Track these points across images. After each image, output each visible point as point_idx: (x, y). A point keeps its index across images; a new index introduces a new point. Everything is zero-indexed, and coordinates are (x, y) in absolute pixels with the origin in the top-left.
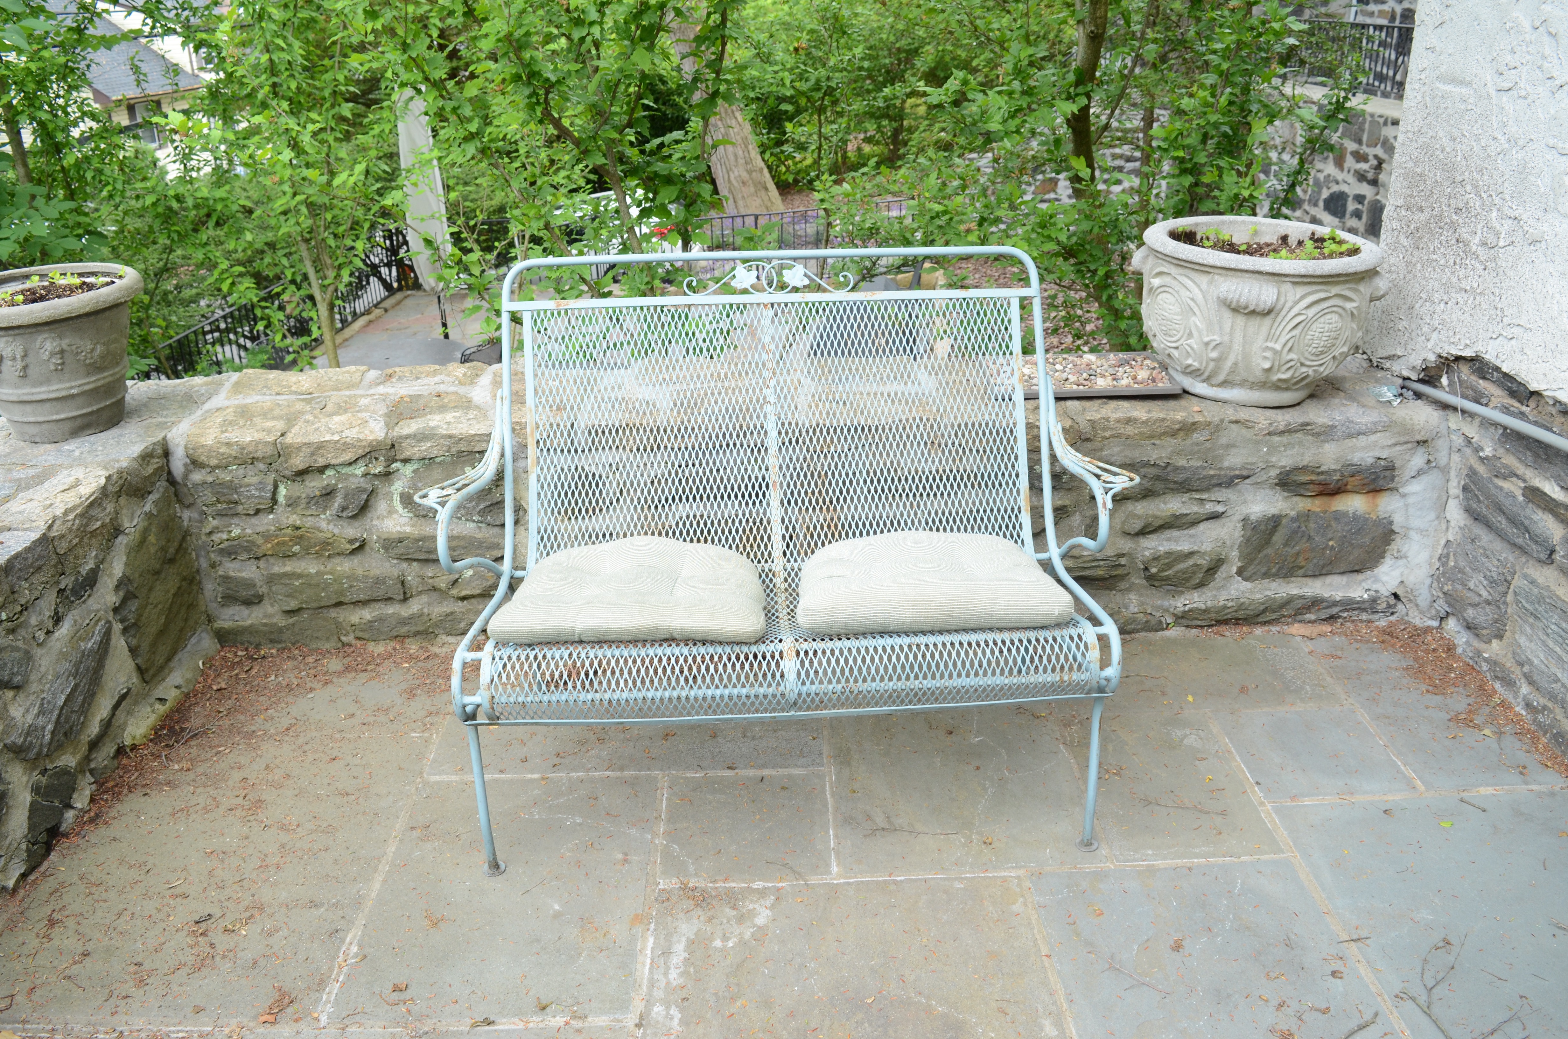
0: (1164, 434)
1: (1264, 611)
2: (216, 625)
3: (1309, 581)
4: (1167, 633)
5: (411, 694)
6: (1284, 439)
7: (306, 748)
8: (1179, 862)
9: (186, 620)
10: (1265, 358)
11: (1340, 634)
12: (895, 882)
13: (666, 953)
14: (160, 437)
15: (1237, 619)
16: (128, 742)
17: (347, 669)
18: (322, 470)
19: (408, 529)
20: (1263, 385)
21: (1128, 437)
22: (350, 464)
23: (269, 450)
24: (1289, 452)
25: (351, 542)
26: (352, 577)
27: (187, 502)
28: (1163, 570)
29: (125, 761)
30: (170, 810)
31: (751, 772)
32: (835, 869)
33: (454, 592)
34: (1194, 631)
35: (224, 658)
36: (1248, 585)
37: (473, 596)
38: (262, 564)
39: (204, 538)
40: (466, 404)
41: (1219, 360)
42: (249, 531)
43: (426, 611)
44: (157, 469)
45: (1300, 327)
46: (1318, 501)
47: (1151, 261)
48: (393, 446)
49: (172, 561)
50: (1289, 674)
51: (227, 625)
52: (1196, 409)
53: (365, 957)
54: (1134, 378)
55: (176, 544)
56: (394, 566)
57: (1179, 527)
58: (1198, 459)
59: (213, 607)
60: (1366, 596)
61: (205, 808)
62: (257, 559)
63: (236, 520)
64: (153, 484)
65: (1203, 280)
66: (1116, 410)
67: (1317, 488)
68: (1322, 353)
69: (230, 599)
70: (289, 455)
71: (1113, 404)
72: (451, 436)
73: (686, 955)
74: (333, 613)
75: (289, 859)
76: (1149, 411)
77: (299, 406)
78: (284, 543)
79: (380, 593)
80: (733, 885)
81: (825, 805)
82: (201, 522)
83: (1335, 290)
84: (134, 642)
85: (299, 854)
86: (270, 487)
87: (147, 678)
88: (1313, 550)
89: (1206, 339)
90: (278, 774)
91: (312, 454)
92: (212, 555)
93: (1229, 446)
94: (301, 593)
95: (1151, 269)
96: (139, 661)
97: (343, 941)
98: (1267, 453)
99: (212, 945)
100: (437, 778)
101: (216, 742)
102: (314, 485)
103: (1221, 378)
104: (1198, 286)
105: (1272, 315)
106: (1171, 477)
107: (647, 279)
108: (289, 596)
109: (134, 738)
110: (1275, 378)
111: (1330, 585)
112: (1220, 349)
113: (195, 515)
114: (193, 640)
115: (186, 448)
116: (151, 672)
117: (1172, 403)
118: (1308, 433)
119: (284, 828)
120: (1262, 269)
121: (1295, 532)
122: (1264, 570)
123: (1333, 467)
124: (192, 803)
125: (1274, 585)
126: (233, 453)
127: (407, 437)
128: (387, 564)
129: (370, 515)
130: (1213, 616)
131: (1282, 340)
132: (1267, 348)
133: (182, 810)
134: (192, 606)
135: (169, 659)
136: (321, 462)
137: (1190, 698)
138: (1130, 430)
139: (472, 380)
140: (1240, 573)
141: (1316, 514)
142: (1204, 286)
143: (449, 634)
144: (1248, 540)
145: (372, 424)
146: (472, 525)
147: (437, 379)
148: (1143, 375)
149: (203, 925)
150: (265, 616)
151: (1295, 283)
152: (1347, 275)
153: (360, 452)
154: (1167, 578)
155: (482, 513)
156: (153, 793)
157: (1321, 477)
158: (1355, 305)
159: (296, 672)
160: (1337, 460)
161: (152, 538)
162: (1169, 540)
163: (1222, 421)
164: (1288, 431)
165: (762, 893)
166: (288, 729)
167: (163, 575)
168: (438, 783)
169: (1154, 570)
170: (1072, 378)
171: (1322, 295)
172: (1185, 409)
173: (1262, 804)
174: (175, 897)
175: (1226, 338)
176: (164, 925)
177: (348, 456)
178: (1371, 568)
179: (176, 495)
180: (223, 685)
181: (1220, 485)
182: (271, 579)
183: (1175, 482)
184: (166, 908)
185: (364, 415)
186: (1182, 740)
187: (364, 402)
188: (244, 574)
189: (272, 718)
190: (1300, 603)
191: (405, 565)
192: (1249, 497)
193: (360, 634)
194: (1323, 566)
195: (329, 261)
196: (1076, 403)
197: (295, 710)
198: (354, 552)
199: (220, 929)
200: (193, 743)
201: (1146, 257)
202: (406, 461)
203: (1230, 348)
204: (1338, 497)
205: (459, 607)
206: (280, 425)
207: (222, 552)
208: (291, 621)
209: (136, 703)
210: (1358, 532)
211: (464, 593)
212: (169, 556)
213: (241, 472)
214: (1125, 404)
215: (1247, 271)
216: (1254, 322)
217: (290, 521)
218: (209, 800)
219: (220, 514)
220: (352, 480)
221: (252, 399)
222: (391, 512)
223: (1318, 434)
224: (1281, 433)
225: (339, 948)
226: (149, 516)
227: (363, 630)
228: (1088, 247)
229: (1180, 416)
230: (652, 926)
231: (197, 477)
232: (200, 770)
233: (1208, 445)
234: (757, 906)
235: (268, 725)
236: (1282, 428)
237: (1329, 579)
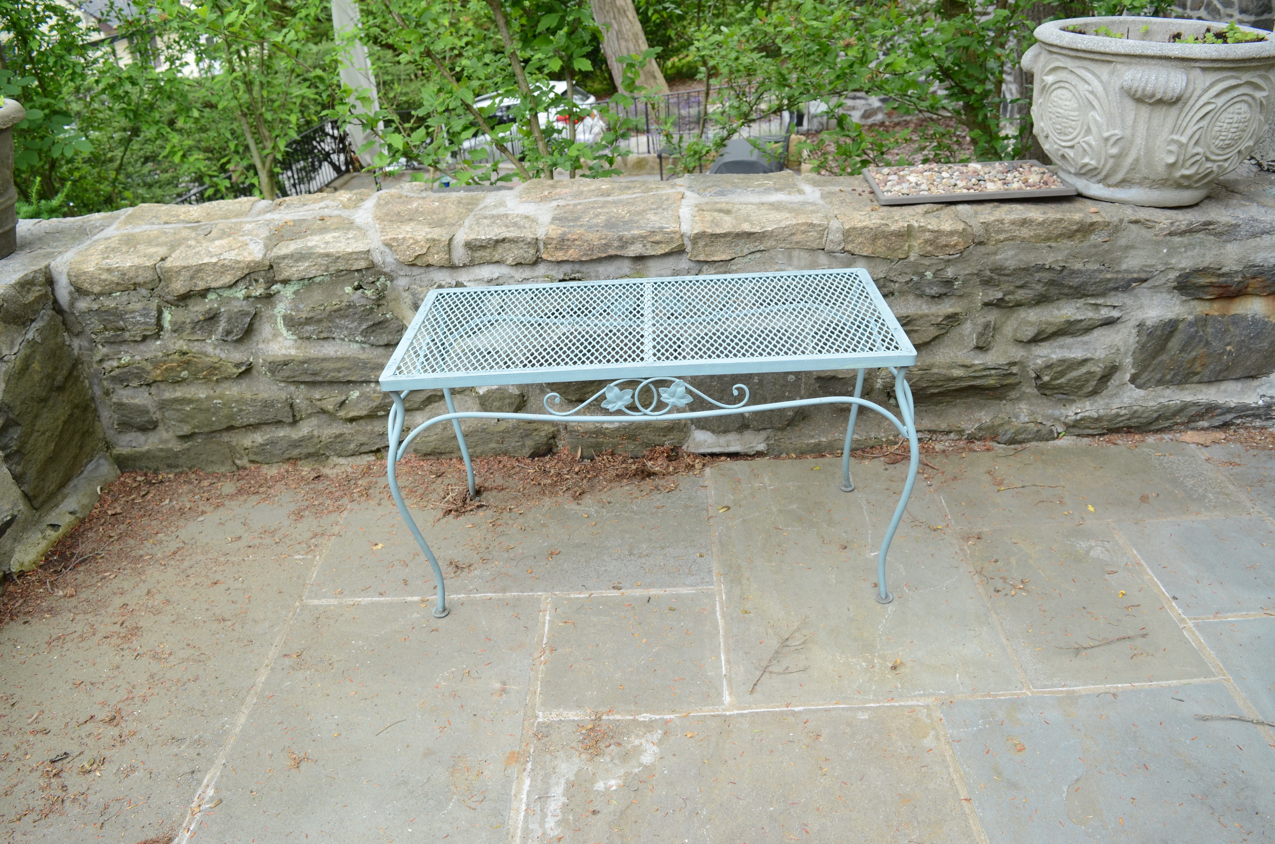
0: (1060, 236)
1: (1157, 419)
2: (115, 452)
3: (1204, 388)
4: (1058, 442)
5: (299, 515)
6: (1185, 240)
7: (189, 572)
8: (1100, 688)
9: (81, 447)
10: (1170, 152)
11: (1234, 441)
12: (794, 713)
13: (543, 798)
14: (43, 264)
15: (1129, 427)
16: (15, 568)
17: (240, 491)
18: (204, 293)
19: (293, 352)
20: (1163, 183)
21: (1023, 240)
22: (230, 287)
23: (149, 275)
24: (1190, 253)
25: (237, 366)
26: (240, 401)
27: (76, 331)
28: (1056, 379)
29: (11, 588)
30: (47, 638)
31: (638, 592)
32: (727, 698)
33: (342, 413)
34: (1086, 440)
35: (123, 484)
36: (1141, 392)
37: (360, 418)
38: (153, 390)
39: (95, 366)
40: (348, 225)
41: (1118, 157)
42: (138, 358)
43: (316, 433)
44: (41, 297)
45: (1208, 118)
46: (1216, 305)
47: (1044, 56)
48: (271, 267)
49: (61, 389)
50: (1189, 483)
51: (125, 451)
52: (1093, 209)
53: (221, 801)
54: (1026, 181)
55: (65, 372)
56: (281, 389)
57: (1073, 334)
58: (1096, 261)
59: (110, 433)
60: (1261, 402)
61: (81, 636)
62: (149, 385)
63: (124, 347)
64: (36, 312)
65: (1104, 71)
66: (1010, 212)
67: (1217, 291)
68: (1229, 146)
69: (125, 426)
70: (170, 279)
71: (1006, 207)
72: (328, 255)
73: (564, 800)
74: (226, 437)
75: (156, 691)
76: (1044, 213)
77: (185, 233)
78: (172, 369)
79: (270, 416)
80: (618, 717)
81: (716, 627)
82: (91, 350)
83: (1246, 77)
84: (19, 469)
85: (167, 685)
86: (154, 313)
87: (37, 506)
88: (1209, 355)
89: (1106, 135)
90: (158, 600)
91: (192, 278)
92: (105, 383)
93: (1128, 248)
94: (193, 418)
95: (1044, 66)
96: (25, 488)
97: (199, 783)
98: (1167, 255)
99: (64, 788)
100: (316, 602)
101: (104, 567)
102: (198, 309)
103: (1119, 176)
104: (1098, 78)
105: (1180, 105)
106: (1066, 282)
107: (530, 106)
108: (181, 421)
109: (22, 564)
110: (1178, 174)
111: (1225, 391)
112: (1120, 144)
113: (85, 344)
114: (90, 467)
115: (69, 275)
116: (41, 499)
117: (1066, 206)
118: (1210, 233)
119: (155, 656)
120: (1170, 54)
121: (1192, 337)
122: (1158, 376)
123: (1235, 268)
124: (70, 631)
125: (1168, 392)
126: (115, 279)
127: (284, 257)
128: (274, 387)
129: (255, 339)
130: (1105, 424)
131: (1189, 132)
132: (1173, 140)
133: (59, 638)
134: (87, 433)
135: (63, 485)
136: (201, 285)
137: (1091, 508)
138: (1025, 232)
139: (356, 204)
140: (1133, 380)
141: (1214, 318)
142: (1105, 77)
143: (340, 456)
144: (1143, 346)
145: (252, 246)
146: (355, 346)
147: (322, 204)
148: (1033, 178)
149: (59, 765)
150: (161, 442)
151: (1204, 69)
152: (1260, 59)
153: (239, 274)
154: (1060, 387)
155: (365, 333)
156: (33, 621)
157: (1222, 279)
158: (1264, 94)
159: (190, 495)
160: (1239, 261)
161: (36, 366)
162: (1062, 347)
163: (1121, 221)
164: (1190, 231)
165: (649, 726)
166: (175, 553)
167: (51, 402)
168: (316, 607)
169: (1046, 378)
170: (961, 184)
171: (1233, 82)
172: (1081, 210)
173: (1183, 620)
174: (34, 732)
175: (1128, 132)
176: (18, 764)
177: (228, 279)
178: (1267, 374)
179: (64, 323)
180: (118, 510)
181: (1116, 289)
182: (163, 405)
183: (1070, 287)
184: (25, 746)
185: (246, 238)
186: (1088, 552)
187: (248, 227)
188: (137, 401)
189: (161, 542)
190: (1193, 411)
191: (292, 388)
192: (1145, 301)
193: (253, 458)
194: (1221, 371)
195: (267, 134)
196: (967, 207)
197: (184, 534)
198: (241, 375)
199: (75, 770)
200: (80, 569)
201: (1038, 55)
202: (285, 282)
203: (1132, 142)
204: (1237, 300)
205: (348, 429)
206: (162, 251)
207: (114, 379)
208: (186, 446)
209: (24, 529)
210: (1257, 336)
211: (351, 414)
212: (56, 383)
213: (125, 298)
214: (1018, 207)
215: (1153, 57)
216: (1161, 111)
217: (177, 347)
218: (87, 627)
219: (108, 342)
220: (235, 303)
221: (140, 229)
222: (276, 335)
223: (1221, 234)
224: (1182, 233)
225: (195, 791)
226: (32, 343)
227: (256, 454)
228: (964, 66)
229: (1077, 217)
230: (529, 766)
231: (83, 304)
232: (83, 596)
233: (1106, 246)
234: (643, 741)
235: (156, 549)
236: (1183, 227)
237: (1224, 386)
